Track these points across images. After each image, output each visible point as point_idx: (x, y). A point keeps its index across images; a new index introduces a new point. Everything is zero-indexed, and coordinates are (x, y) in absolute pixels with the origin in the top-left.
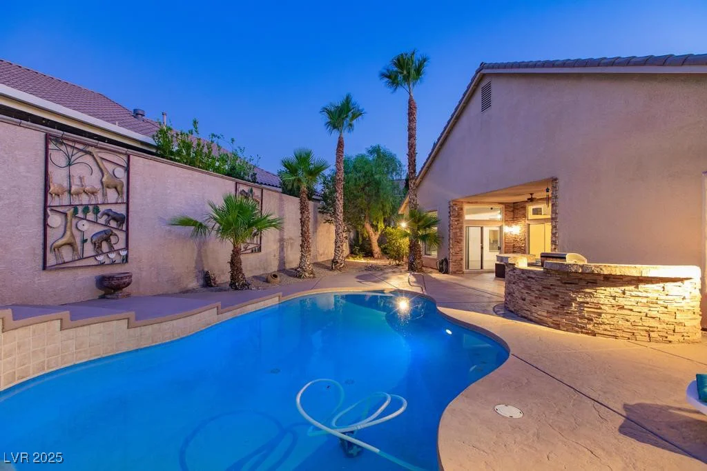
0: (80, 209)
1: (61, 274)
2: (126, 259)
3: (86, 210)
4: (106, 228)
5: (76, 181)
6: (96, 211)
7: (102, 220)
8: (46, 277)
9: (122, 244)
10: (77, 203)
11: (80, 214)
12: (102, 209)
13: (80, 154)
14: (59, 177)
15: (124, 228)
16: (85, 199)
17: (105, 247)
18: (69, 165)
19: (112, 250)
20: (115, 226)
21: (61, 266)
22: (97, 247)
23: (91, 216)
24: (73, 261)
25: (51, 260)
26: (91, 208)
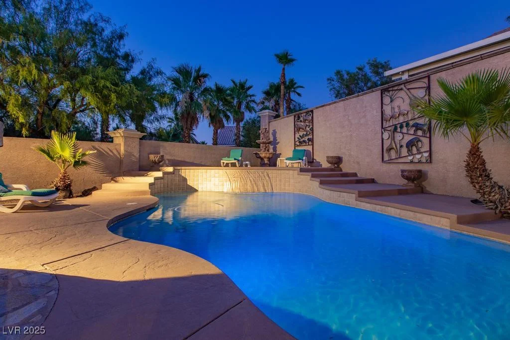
0: (398, 126)
1: (392, 166)
2: (430, 160)
3: (401, 127)
4: (414, 137)
5: (397, 110)
6: (407, 125)
7: (412, 132)
8: (386, 167)
9: (426, 148)
10: (397, 123)
11: (399, 130)
12: (411, 123)
13: (397, 92)
14: (388, 111)
15: (428, 136)
16: (401, 119)
17: (414, 149)
18: (391, 102)
19: (419, 153)
20: (421, 135)
21: (390, 161)
22: (409, 151)
23: (405, 130)
24: (396, 158)
25: (386, 158)
26: (404, 124)
